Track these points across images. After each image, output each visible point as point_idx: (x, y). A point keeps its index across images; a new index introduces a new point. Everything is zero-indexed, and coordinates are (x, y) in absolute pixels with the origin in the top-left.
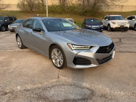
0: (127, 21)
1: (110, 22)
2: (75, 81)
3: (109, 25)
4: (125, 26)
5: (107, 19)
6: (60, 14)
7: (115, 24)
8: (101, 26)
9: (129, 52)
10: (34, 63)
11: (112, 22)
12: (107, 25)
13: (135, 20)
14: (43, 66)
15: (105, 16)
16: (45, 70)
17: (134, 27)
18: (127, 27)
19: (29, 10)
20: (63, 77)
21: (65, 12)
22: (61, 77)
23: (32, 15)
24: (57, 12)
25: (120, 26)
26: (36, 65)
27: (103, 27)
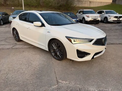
0: (98, 15)
1: (85, 16)
2: (79, 86)
3: (84, 18)
4: (97, 19)
5: (82, 13)
6: (35, 8)
7: (89, 17)
8: (77, 19)
9: (112, 44)
10: (21, 64)
11: (86, 16)
12: (81, 19)
13: (105, 14)
14: (33, 67)
15: (79, 11)
16: (38, 73)
17: (103, 20)
18: (99, 20)
19: (3, 3)
20: (63, 81)
21: (41, 5)
22: (60, 81)
23: (7, 8)
24: (33, 6)
25: (93, 19)
26: (25, 67)
27: (79, 21)
